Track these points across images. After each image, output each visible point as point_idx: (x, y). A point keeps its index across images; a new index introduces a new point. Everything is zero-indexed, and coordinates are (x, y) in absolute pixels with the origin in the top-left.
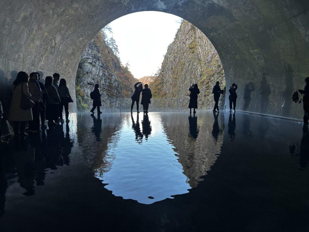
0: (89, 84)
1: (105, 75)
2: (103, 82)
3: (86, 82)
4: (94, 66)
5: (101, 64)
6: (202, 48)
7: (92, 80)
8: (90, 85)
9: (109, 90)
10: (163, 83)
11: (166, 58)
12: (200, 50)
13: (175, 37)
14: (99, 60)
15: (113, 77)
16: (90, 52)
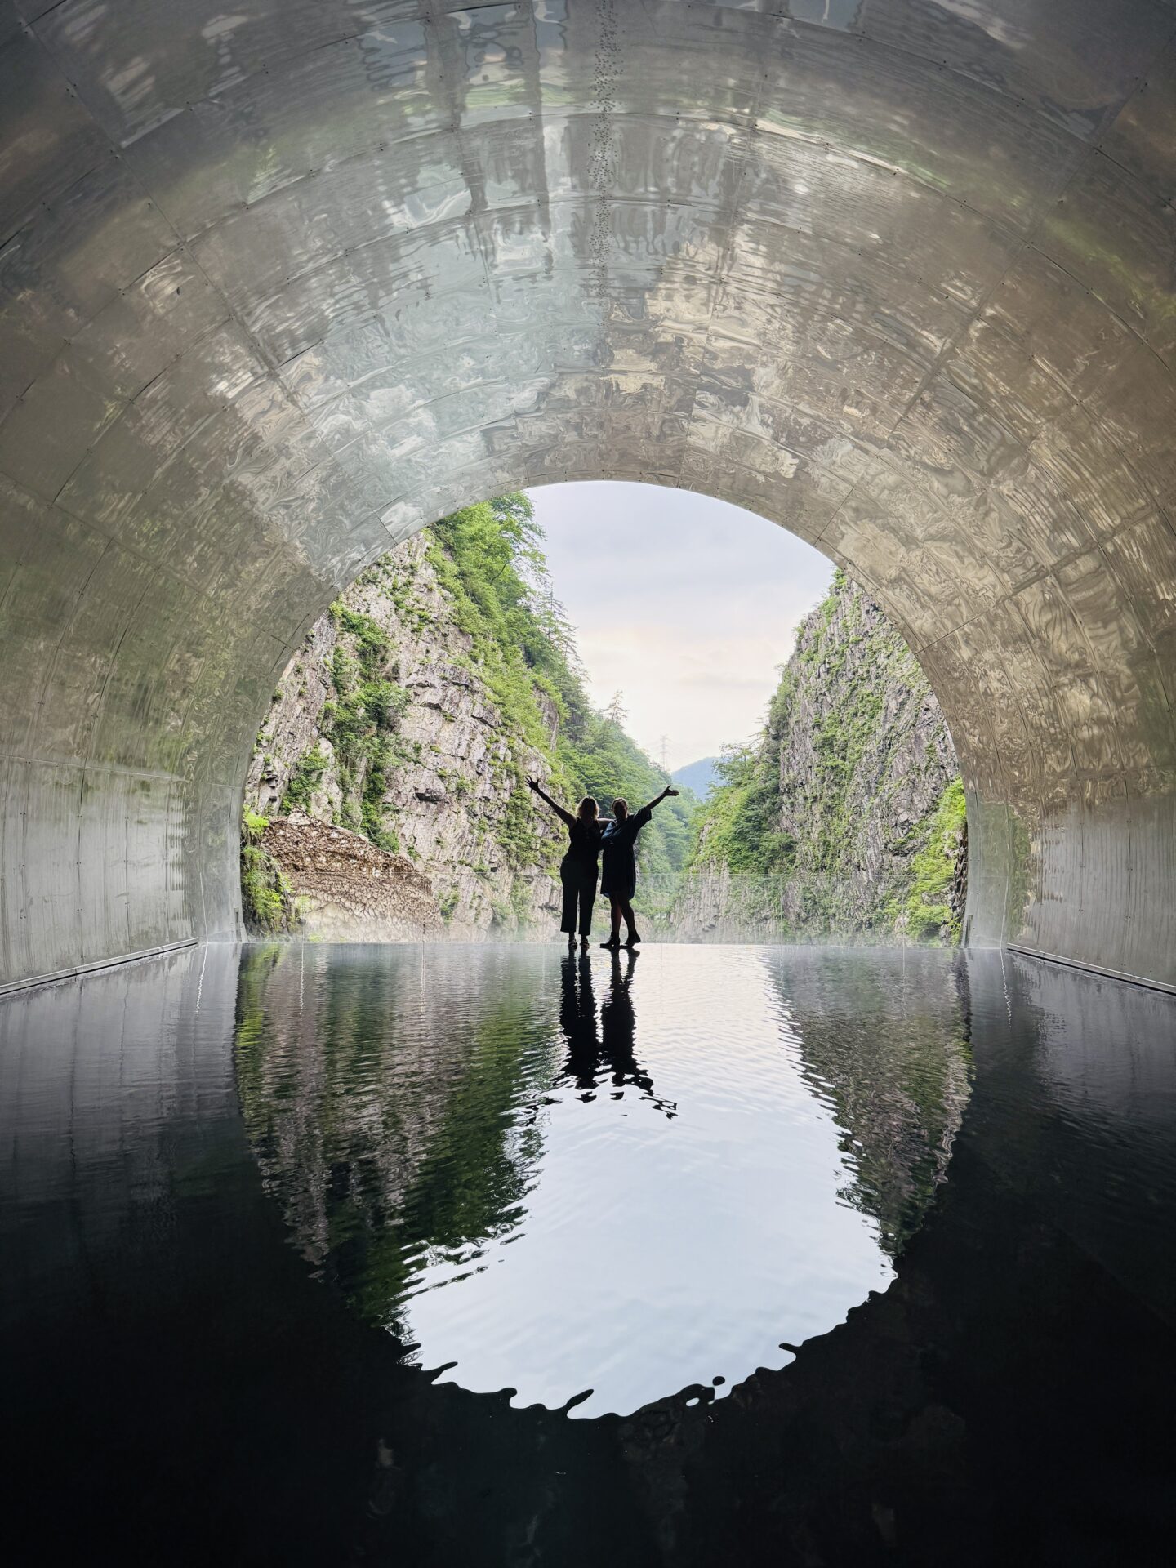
0: (421, 797)
1: (495, 757)
3: (407, 791)
4: (450, 719)
5: (479, 711)
7: (437, 781)
8: (424, 804)
9: (509, 826)
14: (472, 692)
16: (434, 657)
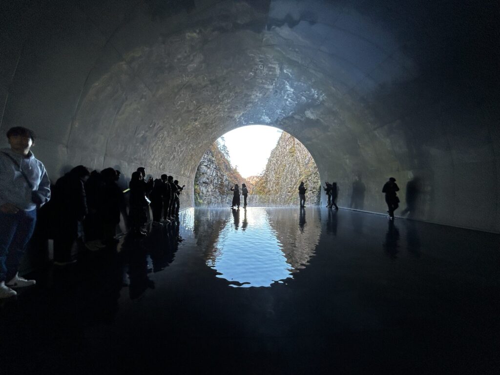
0: (204, 183)
1: (217, 175)
2: (216, 181)
3: (201, 182)
4: (209, 168)
5: (214, 167)
6: (300, 152)
7: (207, 180)
9: (220, 188)
10: (267, 181)
11: (270, 161)
12: (299, 154)
13: (277, 144)
14: (213, 163)
15: (225, 177)
16: (206, 156)
